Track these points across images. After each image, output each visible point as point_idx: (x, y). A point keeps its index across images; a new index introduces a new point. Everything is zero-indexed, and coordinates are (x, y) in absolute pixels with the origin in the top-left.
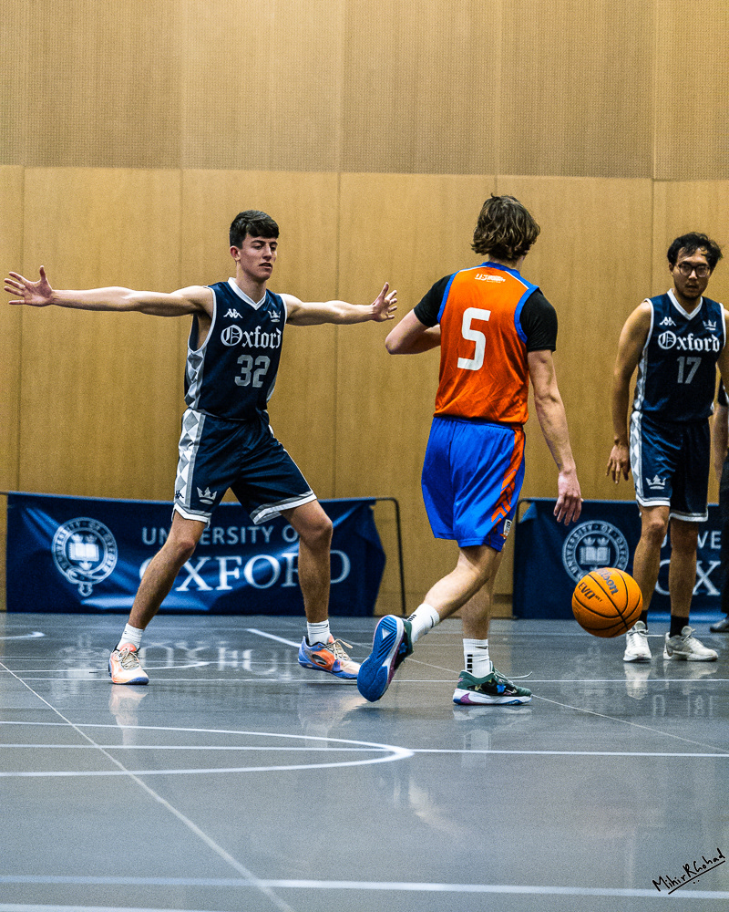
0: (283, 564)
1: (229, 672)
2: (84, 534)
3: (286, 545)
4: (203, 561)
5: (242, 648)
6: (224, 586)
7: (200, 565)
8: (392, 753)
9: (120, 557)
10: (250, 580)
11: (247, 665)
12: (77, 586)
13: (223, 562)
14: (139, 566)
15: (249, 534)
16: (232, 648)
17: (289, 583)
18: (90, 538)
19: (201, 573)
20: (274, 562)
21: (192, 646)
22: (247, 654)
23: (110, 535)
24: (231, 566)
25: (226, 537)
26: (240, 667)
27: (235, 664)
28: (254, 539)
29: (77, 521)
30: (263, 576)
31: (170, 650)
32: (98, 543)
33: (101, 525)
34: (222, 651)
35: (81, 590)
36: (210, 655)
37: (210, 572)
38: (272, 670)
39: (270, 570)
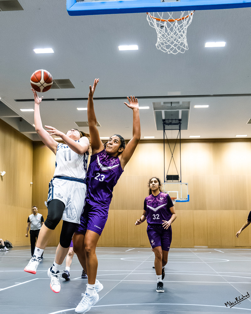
8: (227, 260)
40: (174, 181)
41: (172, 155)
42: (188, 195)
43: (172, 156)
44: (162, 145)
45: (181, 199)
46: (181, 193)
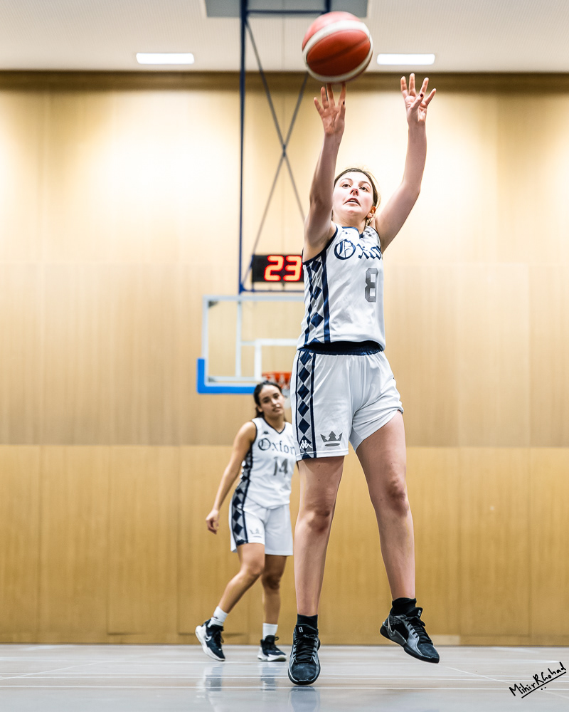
41: (284, 147)
43: (284, 155)
44: (230, 101)
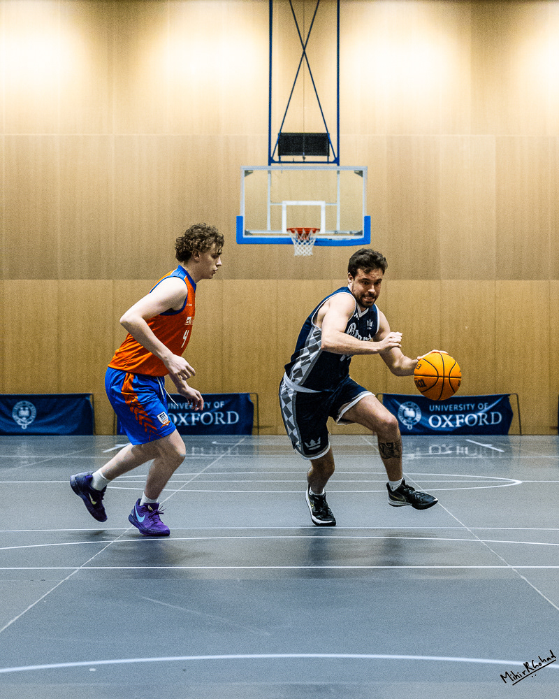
0: (479, 417)
1: (461, 455)
2: (410, 407)
3: (479, 411)
4: (451, 416)
5: (464, 446)
6: (458, 425)
7: (450, 418)
8: (514, 482)
9: (422, 415)
10: (467, 423)
11: (467, 452)
12: (407, 426)
13: (457, 417)
14: (428, 418)
15: (466, 407)
16: (461, 446)
17: (481, 424)
18: (411, 409)
19: (451, 420)
20: (475, 416)
21: (447, 446)
22: (466, 448)
23: (418, 408)
24: (460, 418)
25: (459, 408)
26: (464, 453)
27: (462, 452)
28: (468, 408)
29: (407, 403)
30: (472, 421)
31: (440, 447)
32: (414, 410)
33: (415, 404)
34: (458, 447)
35: (408, 428)
36: (454, 449)
37: (453, 420)
38: (475, 454)
39: (474, 420)
40: (309, 158)
41: (304, 48)
42: (367, 219)
43: (304, 53)
45: (336, 233)
46: (336, 207)
